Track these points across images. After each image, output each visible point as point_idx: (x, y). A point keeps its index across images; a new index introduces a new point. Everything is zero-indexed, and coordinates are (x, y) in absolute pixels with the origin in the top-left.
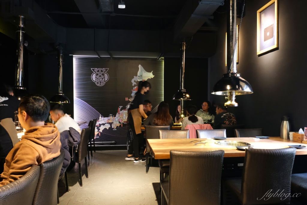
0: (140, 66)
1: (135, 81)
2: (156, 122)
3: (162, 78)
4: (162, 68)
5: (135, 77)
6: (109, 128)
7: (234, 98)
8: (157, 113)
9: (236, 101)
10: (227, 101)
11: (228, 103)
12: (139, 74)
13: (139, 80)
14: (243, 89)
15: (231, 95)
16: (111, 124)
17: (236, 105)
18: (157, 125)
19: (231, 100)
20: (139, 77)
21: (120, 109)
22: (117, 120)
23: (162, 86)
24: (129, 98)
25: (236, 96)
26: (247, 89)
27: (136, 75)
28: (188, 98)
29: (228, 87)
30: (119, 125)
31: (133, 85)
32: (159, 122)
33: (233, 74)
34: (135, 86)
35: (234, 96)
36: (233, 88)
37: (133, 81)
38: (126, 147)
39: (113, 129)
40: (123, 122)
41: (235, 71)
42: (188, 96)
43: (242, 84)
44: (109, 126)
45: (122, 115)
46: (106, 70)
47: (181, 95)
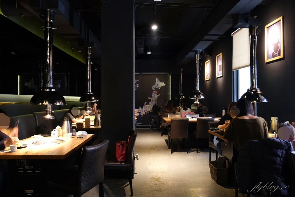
0: (157, 79)
1: (154, 88)
2: (166, 111)
3: (170, 86)
4: (170, 80)
5: (154, 85)
6: (139, 115)
7: (198, 100)
8: (167, 106)
9: (199, 101)
10: (195, 101)
11: (196, 102)
12: (156, 83)
13: (156, 87)
14: (201, 97)
15: (197, 99)
16: (140, 113)
17: (199, 103)
18: (167, 112)
19: (197, 101)
20: (156, 85)
21: (145, 104)
22: (143, 110)
23: (170, 90)
24: (150, 98)
25: (199, 99)
26: (202, 97)
27: (155, 84)
28: (184, 98)
29: (195, 96)
30: (144, 113)
31: (153, 90)
32: (168, 111)
33: (198, 90)
34: (154, 90)
35: (198, 99)
36: (197, 97)
37: (153, 88)
38: (149, 126)
39: (141, 116)
40: (147, 112)
41: (198, 89)
42: (184, 97)
43: (200, 95)
44: (139, 114)
45: (146, 107)
46: (137, 81)
47: (180, 96)
